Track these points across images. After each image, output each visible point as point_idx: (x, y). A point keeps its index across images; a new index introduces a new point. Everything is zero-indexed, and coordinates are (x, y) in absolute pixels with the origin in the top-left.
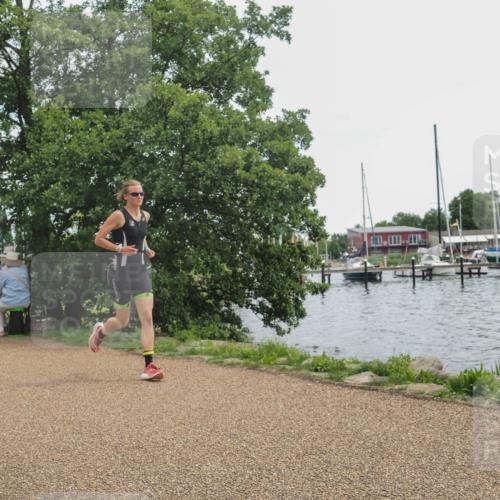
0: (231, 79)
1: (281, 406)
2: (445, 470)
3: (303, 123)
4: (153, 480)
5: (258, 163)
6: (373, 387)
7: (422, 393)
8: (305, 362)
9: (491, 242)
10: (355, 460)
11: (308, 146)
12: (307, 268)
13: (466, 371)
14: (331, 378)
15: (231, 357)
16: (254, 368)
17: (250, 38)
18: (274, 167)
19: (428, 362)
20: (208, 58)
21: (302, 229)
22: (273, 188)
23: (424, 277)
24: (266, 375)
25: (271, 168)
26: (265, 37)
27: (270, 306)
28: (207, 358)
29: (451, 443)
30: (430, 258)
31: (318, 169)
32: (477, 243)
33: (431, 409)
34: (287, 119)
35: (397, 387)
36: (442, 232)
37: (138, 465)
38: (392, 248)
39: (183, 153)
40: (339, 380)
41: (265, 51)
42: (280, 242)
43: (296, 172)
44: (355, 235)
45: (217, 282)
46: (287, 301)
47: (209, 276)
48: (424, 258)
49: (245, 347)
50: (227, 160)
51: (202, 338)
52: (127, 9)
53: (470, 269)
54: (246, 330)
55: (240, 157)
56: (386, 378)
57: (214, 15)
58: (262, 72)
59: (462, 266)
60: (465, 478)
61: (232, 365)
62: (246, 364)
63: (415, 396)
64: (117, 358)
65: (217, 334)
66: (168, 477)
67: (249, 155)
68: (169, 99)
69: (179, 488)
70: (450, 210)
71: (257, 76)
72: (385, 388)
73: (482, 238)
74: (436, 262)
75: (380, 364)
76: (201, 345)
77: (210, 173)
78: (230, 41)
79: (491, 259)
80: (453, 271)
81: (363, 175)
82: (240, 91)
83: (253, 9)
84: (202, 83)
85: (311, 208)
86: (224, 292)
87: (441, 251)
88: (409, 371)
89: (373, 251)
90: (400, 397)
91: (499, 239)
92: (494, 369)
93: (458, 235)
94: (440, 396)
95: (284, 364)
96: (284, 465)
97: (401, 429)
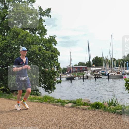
0: (36, 28)
1: (48, 112)
3: (54, 39)
5: (43, 49)
6: (72, 107)
8: (55, 101)
9: (102, 69)
10: (67, 126)
11: (55, 45)
13: (95, 102)
14: (61, 105)
15: (36, 100)
16: (42, 103)
17: (40, 17)
18: (47, 50)
19: (86, 100)
22: (46, 56)
23: (86, 78)
24: (45, 104)
26: (44, 16)
27: (46, 86)
28: (29, 100)
29: (91, 121)
30: (87, 74)
31: (58, 51)
33: (87, 112)
34: (50, 38)
35: (78, 107)
38: (78, 71)
40: (63, 105)
43: (53, 52)
44: (69, 68)
46: (51, 85)
49: (39, 97)
52: (8, 9)
53: (97, 76)
54: (40, 93)
56: (75, 105)
59: (95, 76)
61: (36, 102)
62: (40, 102)
63: (83, 109)
64: (5, 101)
65: (32, 94)
67: (40, 48)
68: (19, 32)
70: (92, 61)
71: (43, 26)
72: (75, 107)
73: (100, 69)
74: (89, 75)
75: (74, 101)
79: (102, 74)
80: (93, 77)
82: (38, 31)
83: (40, 9)
84: (28, 29)
85: (57, 61)
87: (90, 72)
88: (81, 103)
89: (73, 72)
90: (79, 109)
91: (105, 69)
92: (103, 101)
93: (94, 68)
94: (89, 109)
95: (50, 101)
96: (48, 127)
97: (79, 117)
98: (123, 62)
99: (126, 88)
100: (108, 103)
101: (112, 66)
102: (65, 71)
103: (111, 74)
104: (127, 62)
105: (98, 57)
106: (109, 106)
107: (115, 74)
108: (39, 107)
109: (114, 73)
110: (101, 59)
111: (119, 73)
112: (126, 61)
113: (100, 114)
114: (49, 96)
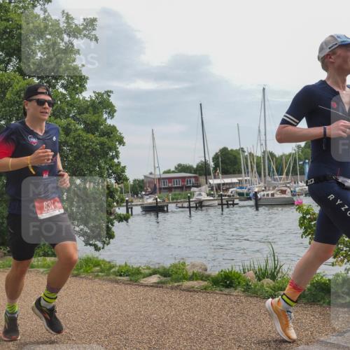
1: (95, 302)
2: (206, 340)
3: (109, 100)
5: (76, 130)
6: (160, 285)
7: (193, 287)
8: (112, 271)
9: (240, 182)
10: (146, 337)
11: (113, 117)
13: (222, 271)
14: (131, 280)
16: (76, 276)
18: (88, 132)
19: (197, 266)
21: (110, 175)
22: (87, 147)
23: (196, 207)
24: (85, 281)
25: (84, 134)
28: (42, 270)
29: (211, 321)
30: (200, 194)
31: (120, 133)
32: (229, 184)
33: (199, 298)
34: (97, 98)
35: (176, 284)
36: (208, 177)
38: (176, 188)
40: (136, 281)
43: (104, 135)
44: (149, 179)
48: (196, 194)
51: (39, 256)
53: (227, 201)
56: (169, 279)
59: (222, 200)
60: (220, 344)
63: (189, 290)
65: (50, 253)
67: (69, 124)
68: (9, 83)
70: (213, 161)
72: (169, 285)
73: (235, 180)
74: (204, 197)
75: (165, 269)
76: (38, 261)
79: (241, 194)
80: (216, 203)
81: (153, 139)
82: (64, 79)
85: (116, 160)
87: (208, 189)
88: (184, 273)
89: (162, 190)
90: (178, 291)
91: (246, 180)
92: (241, 268)
93: (219, 178)
94: (205, 289)
95: (98, 272)
97: (178, 313)
98: (295, 160)
99: (302, 231)
100: (256, 273)
101: (265, 173)
102: (139, 189)
103: (264, 195)
104: (304, 163)
105: (229, 149)
106: (260, 280)
107: (273, 195)
108: (70, 289)
109: (270, 192)
110: (236, 154)
111: (283, 192)
112: (303, 158)
113: (235, 302)
114: (97, 257)
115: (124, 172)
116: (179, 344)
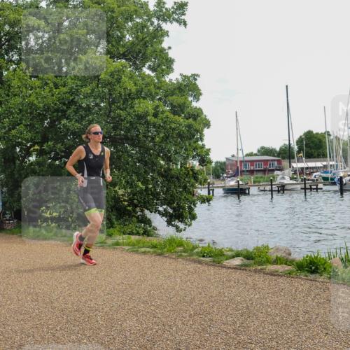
0: (145, 53)
1: (179, 281)
2: (292, 325)
3: (195, 84)
4: (88, 333)
5: (163, 112)
6: (243, 268)
7: (277, 272)
8: (196, 250)
9: (325, 167)
11: (198, 100)
12: (197, 185)
13: (307, 257)
14: (214, 261)
15: (143, 247)
16: (160, 255)
17: (158, 24)
18: (174, 114)
19: (281, 250)
20: (128, 38)
21: (194, 157)
22: (174, 129)
23: (279, 191)
24: (168, 260)
25: (172, 116)
26: (168, 23)
27: (171, 212)
28: (127, 248)
29: (297, 306)
30: (283, 178)
31: (205, 116)
32: (316, 168)
33: (284, 283)
34: (183, 80)
35: (259, 268)
36: (291, 160)
37: (78, 323)
38: (257, 171)
39: (110, 104)
40: (219, 262)
41: (169, 34)
42: (179, 167)
43: (190, 118)
44: (231, 162)
45: (134, 195)
46: (183, 208)
47: (129, 191)
48: (279, 178)
49: (154, 240)
50: (141, 110)
51: (124, 234)
52: (71, 2)
53: (310, 186)
54: (155, 229)
55: (150, 108)
56: (252, 262)
57: (133, 8)
58: (166, 48)
59: (305, 184)
60: (306, 330)
61: (144, 253)
62: (155, 252)
63: (273, 274)
64: (64, 248)
65: (134, 231)
66: (99, 332)
67: (157, 107)
69: (107, 339)
70: (297, 145)
71: (162, 50)
72: (251, 268)
73: (319, 164)
74: (287, 181)
75: (248, 251)
76: (123, 239)
77: (129, 118)
78: (144, 26)
79: (325, 179)
80: (299, 187)
81: (237, 120)
82: (151, 61)
83: (160, 4)
84: (124, 56)
85: (200, 143)
86: (140, 202)
87: (291, 173)
89: (244, 173)
90: (262, 274)
91: (331, 166)
92: (327, 255)
93: (302, 162)
94: (289, 274)
95: (181, 252)
96: (180, 322)
97: (262, 297)
100: (342, 259)
103: (349, 180)
110: (321, 138)
113: (321, 289)
115: (208, 154)
116: (264, 328)
